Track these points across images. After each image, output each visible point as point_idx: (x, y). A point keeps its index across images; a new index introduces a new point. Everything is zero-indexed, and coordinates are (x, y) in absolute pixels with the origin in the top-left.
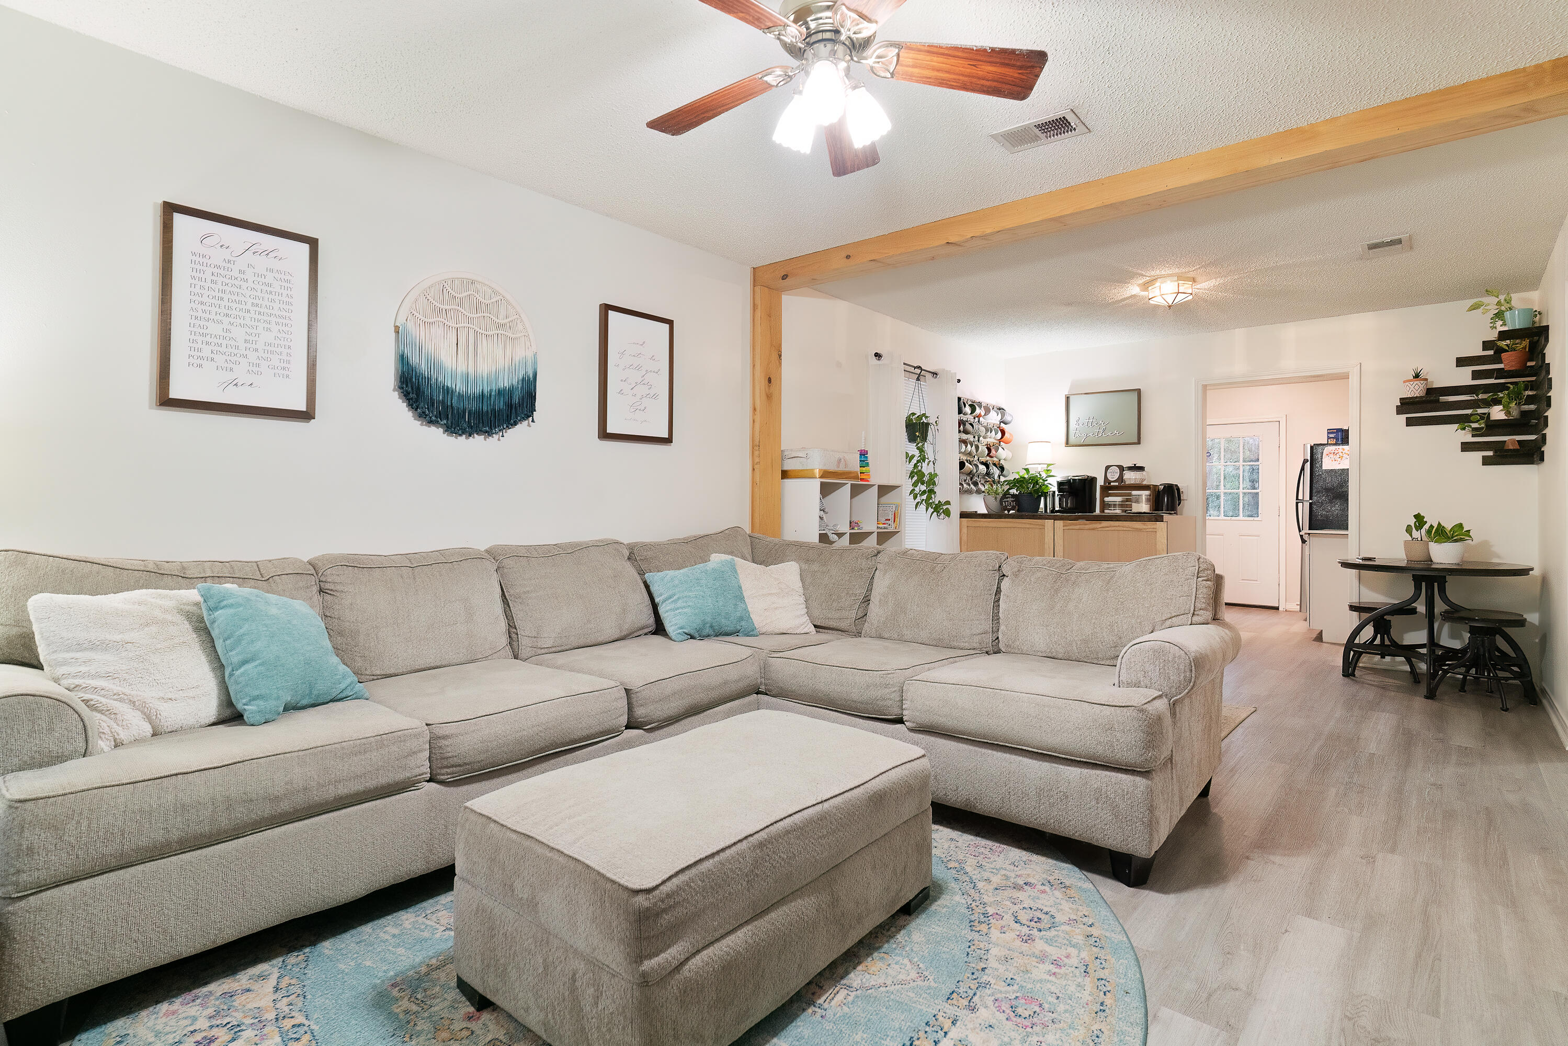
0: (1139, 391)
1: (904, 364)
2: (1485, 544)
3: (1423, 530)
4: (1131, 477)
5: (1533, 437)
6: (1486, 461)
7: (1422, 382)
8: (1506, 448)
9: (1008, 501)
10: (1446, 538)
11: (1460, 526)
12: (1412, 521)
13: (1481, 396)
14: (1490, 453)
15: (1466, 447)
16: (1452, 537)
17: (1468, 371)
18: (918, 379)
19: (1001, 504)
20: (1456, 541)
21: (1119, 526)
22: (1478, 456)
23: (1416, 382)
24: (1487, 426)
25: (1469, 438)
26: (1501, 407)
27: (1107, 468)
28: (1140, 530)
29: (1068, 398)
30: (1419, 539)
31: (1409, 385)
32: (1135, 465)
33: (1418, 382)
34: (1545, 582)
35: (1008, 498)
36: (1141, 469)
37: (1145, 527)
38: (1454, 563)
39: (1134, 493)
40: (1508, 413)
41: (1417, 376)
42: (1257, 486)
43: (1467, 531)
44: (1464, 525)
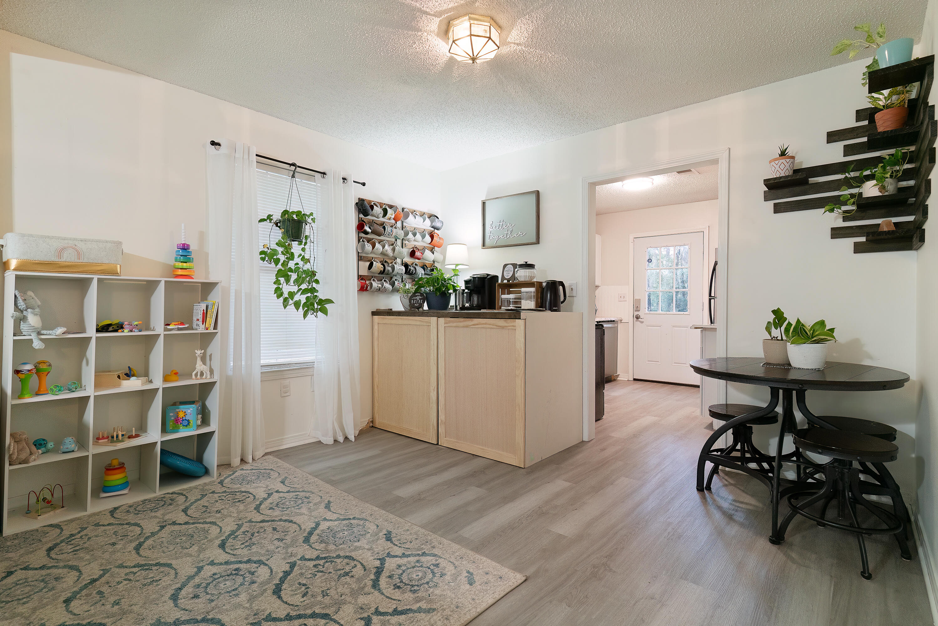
0: (538, 193)
1: (257, 155)
2: (855, 344)
3: (783, 328)
4: (522, 275)
5: (911, 218)
6: (859, 249)
7: (788, 160)
8: (880, 230)
9: (416, 299)
10: (805, 339)
11: (822, 323)
12: (771, 317)
13: (853, 174)
14: (863, 239)
15: (837, 233)
16: (813, 338)
17: (839, 146)
18: (293, 176)
19: (410, 302)
20: (817, 342)
21: (486, 324)
22: (849, 243)
23: (781, 161)
24: (859, 206)
25: (840, 223)
26: (874, 182)
27: (505, 266)
28: (503, 327)
29: (484, 204)
30: (779, 338)
31: (775, 165)
32: (526, 262)
33: (783, 161)
34: (923, 392)
35: (416, 296)
36: (531, 266)
37: (506, 325)
38: (814, 368)
39: (523, 290)
40: (883, 188)
41: (783, 154)
42: (686, 285)
43: (830, 330)
44: (826, 323)
